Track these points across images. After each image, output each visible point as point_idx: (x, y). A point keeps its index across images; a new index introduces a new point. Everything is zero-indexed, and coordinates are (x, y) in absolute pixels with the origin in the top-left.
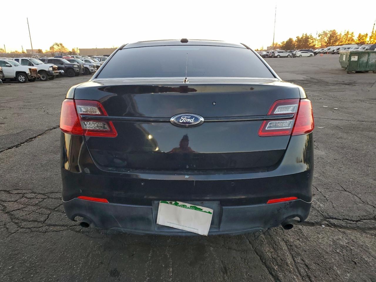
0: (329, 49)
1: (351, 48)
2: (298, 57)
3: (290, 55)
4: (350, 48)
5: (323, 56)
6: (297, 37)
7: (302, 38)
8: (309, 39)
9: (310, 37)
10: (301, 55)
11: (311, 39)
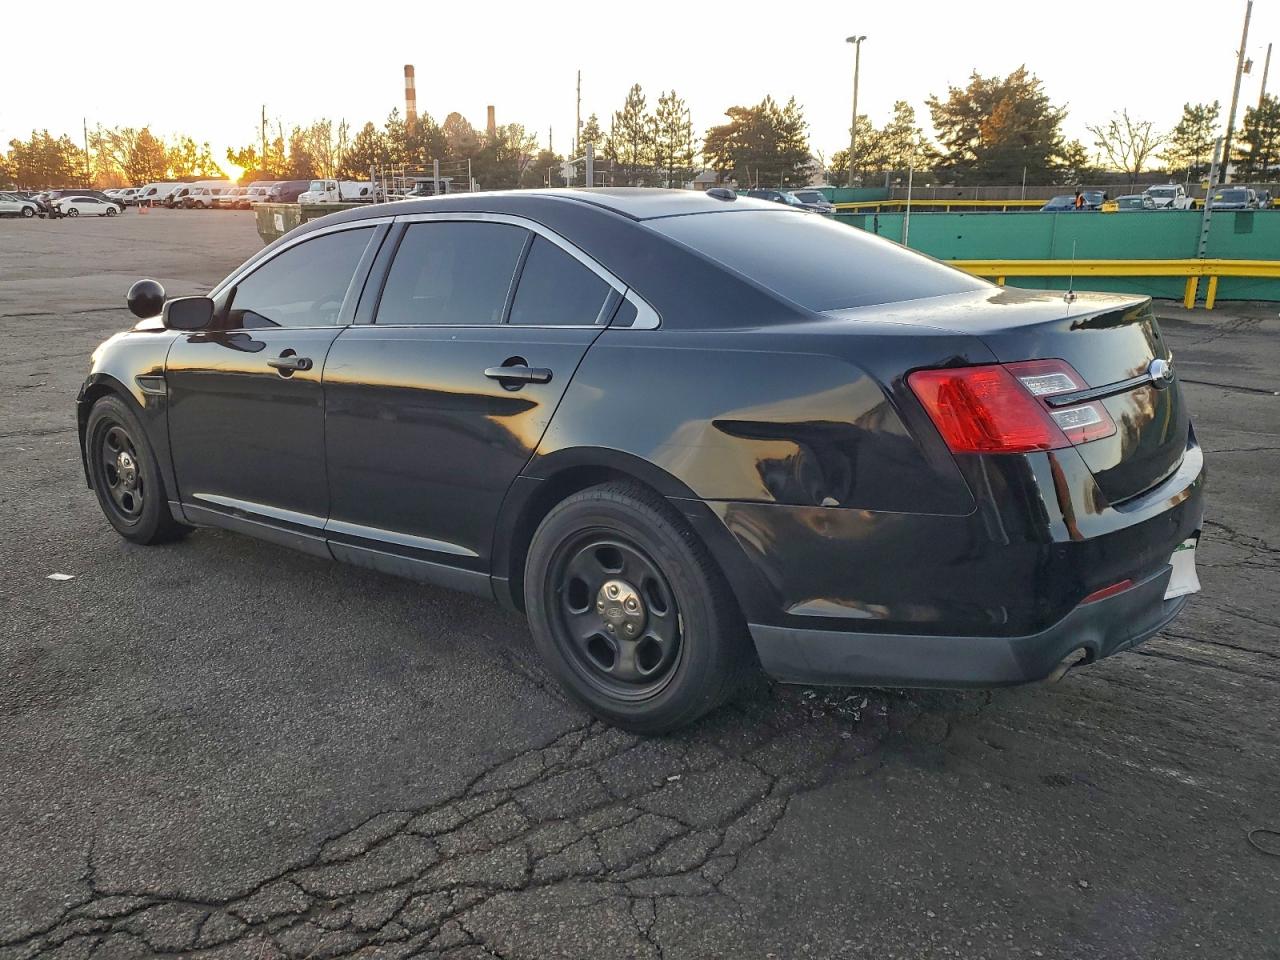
0: (154, 191)
1: (222, 192)
2: (65, 215)
3: (31, 209)
4: (219, 190)
5: (147, 214)
6: (11, 143)
7: (33, 146)
8: (61, 151)
9: (62, 146)
10: (76, 210)
11: (72, 154)
